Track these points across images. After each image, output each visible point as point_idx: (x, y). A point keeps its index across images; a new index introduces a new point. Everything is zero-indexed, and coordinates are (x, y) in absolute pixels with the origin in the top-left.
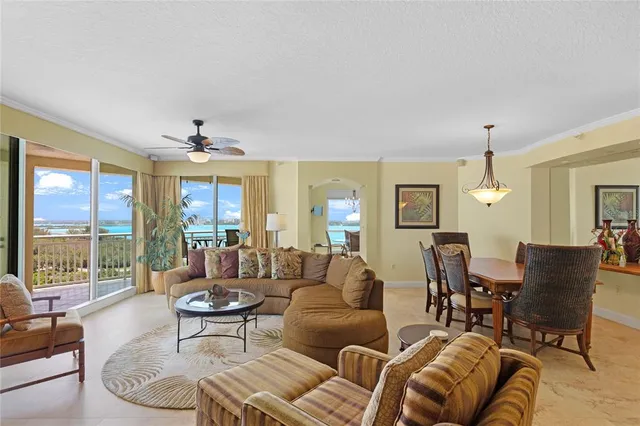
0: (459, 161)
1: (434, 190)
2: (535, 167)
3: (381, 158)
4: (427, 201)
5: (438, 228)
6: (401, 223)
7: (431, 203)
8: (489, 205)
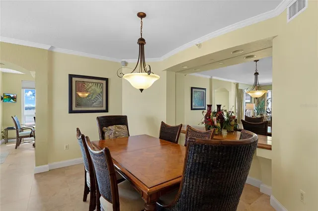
0: (122, 62)
1: (104, 82)
2: (169, 70)
3: (52, 47)
4: (98, 90)
5: (107, 112)
6: (74, 108)
7: (102, 92)
8: (142, 90)
